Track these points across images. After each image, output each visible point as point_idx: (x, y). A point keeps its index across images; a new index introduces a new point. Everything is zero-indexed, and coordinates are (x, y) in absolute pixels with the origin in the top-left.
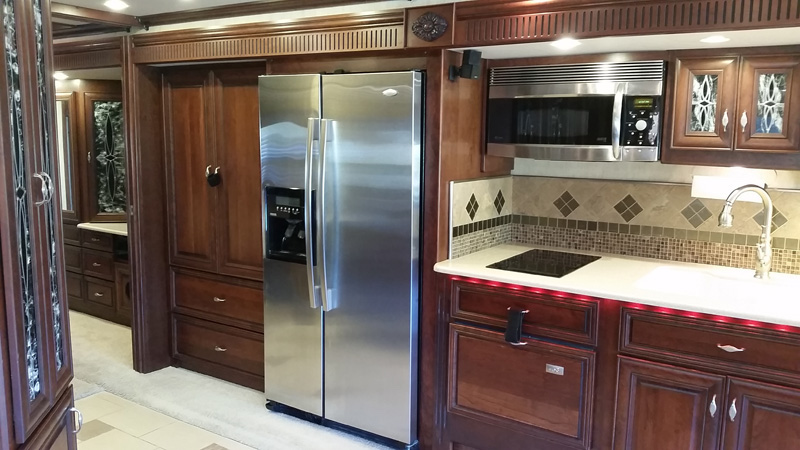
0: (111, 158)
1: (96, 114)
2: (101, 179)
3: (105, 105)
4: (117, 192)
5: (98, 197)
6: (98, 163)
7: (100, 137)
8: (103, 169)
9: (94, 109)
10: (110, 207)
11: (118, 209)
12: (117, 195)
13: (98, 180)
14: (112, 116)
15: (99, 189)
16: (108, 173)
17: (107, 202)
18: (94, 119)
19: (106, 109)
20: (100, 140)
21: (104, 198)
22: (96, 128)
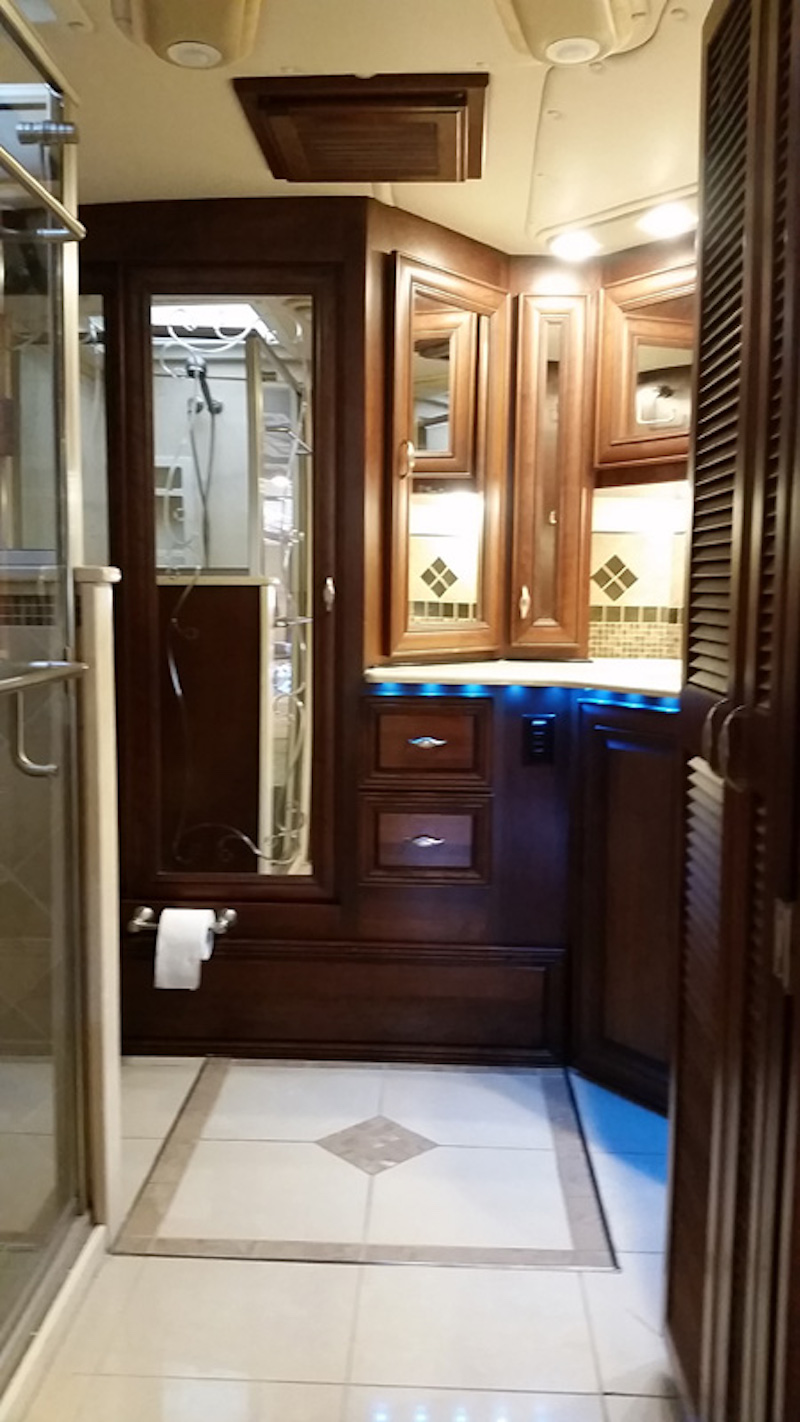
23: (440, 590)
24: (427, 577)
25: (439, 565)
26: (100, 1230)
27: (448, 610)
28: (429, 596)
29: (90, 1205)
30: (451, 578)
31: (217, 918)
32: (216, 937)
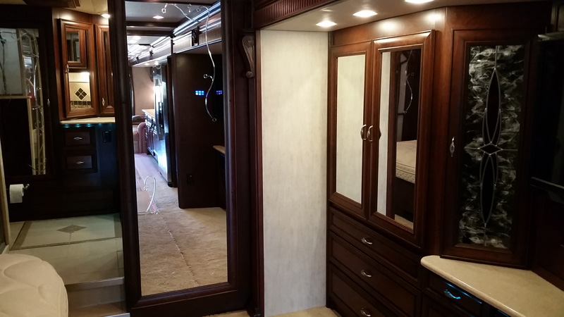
0: (491, 149)
1: (472, 68)
2: (470, 186)
3: (490, 51)
4: (496, 211)
6: (467, 158)
7: (474, 111)
8: (474, 167)
9: (468, 59)
10: (480, 236)
11: (493, 241)
12: (496, 217)
13: (463, 188)
14: (502, 72)
16: (482, 176)
17: (478, 225)
18: (467, 77)
19: (492, 58)
20: (476, 116)
21: (471, 219)
22: (468, 95)
23: (81, 98)
24: (77, 94)
25: (81, 90)
26: (8, 246)
27: (85, 103)
28: (78, 99)
29: (5, 241)
30: (85, 94)
31: (25, 186)
32: (24, 190)
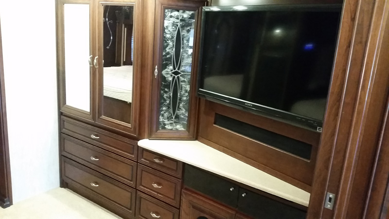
0: (176, 73)
1: (166, 23)
2: (165, 95)
3: (175, 13)
4: (179, 109)
5: (159, 113)
6: (164, 79)
7: (168, 50)
8: (167, 84)
9: (164, 17)
10: (171, 124)
11: (178, 126)
12: (179, 112)
13: (161, 96)
14: (183, 27)
15: (160, 104)
16: (172, 90)
17: (169, 118)
18: (163, 29)
19: (177, 18)
20: (168, 53)
21: (166, 115)
22: (164, 40)
